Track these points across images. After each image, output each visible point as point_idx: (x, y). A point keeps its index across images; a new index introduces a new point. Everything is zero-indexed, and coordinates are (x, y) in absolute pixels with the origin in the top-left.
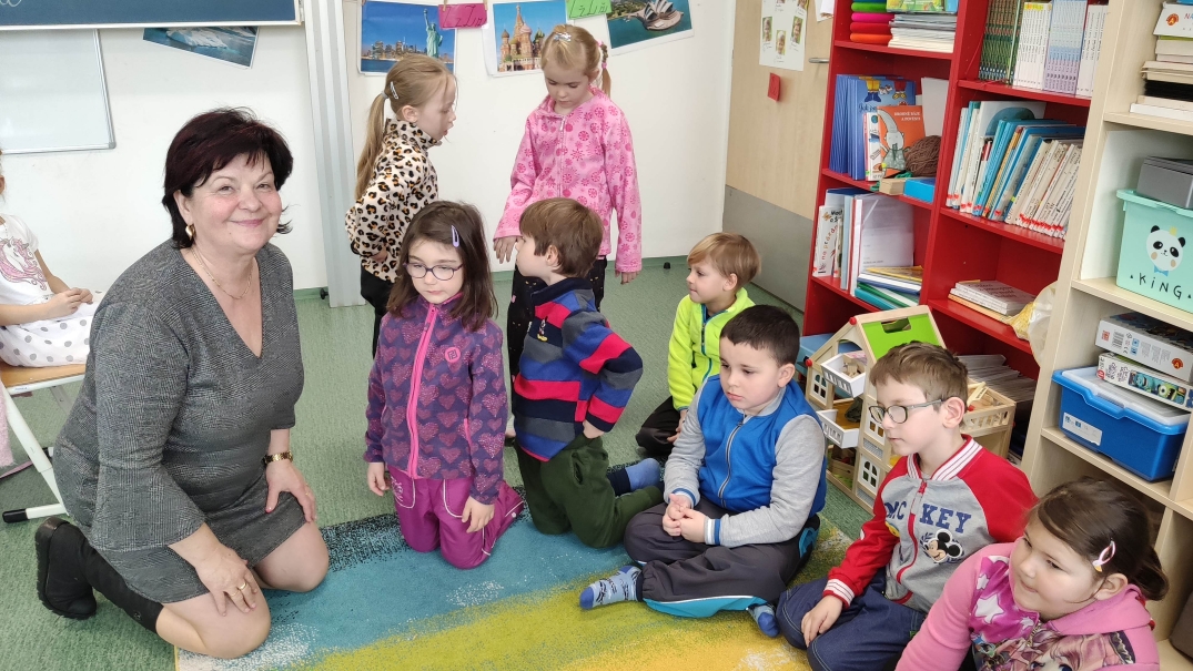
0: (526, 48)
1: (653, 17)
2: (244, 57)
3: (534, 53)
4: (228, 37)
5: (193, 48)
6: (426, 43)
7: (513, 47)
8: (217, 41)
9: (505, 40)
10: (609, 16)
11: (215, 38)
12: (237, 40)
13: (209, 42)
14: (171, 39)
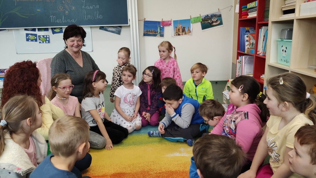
0: (181, 30)
1: (213, 22)
2: (119, 33)
3: (183, 32)
4: (116, 29)
5: (109, 31)
6: (158, 30)
7: (178, 30)
8: (114, 30)
9: (176, 29)
10: (201, 22)
11: (113, 29)
12: (118, 29)
13: (112, 30)
14: (105, 29)
